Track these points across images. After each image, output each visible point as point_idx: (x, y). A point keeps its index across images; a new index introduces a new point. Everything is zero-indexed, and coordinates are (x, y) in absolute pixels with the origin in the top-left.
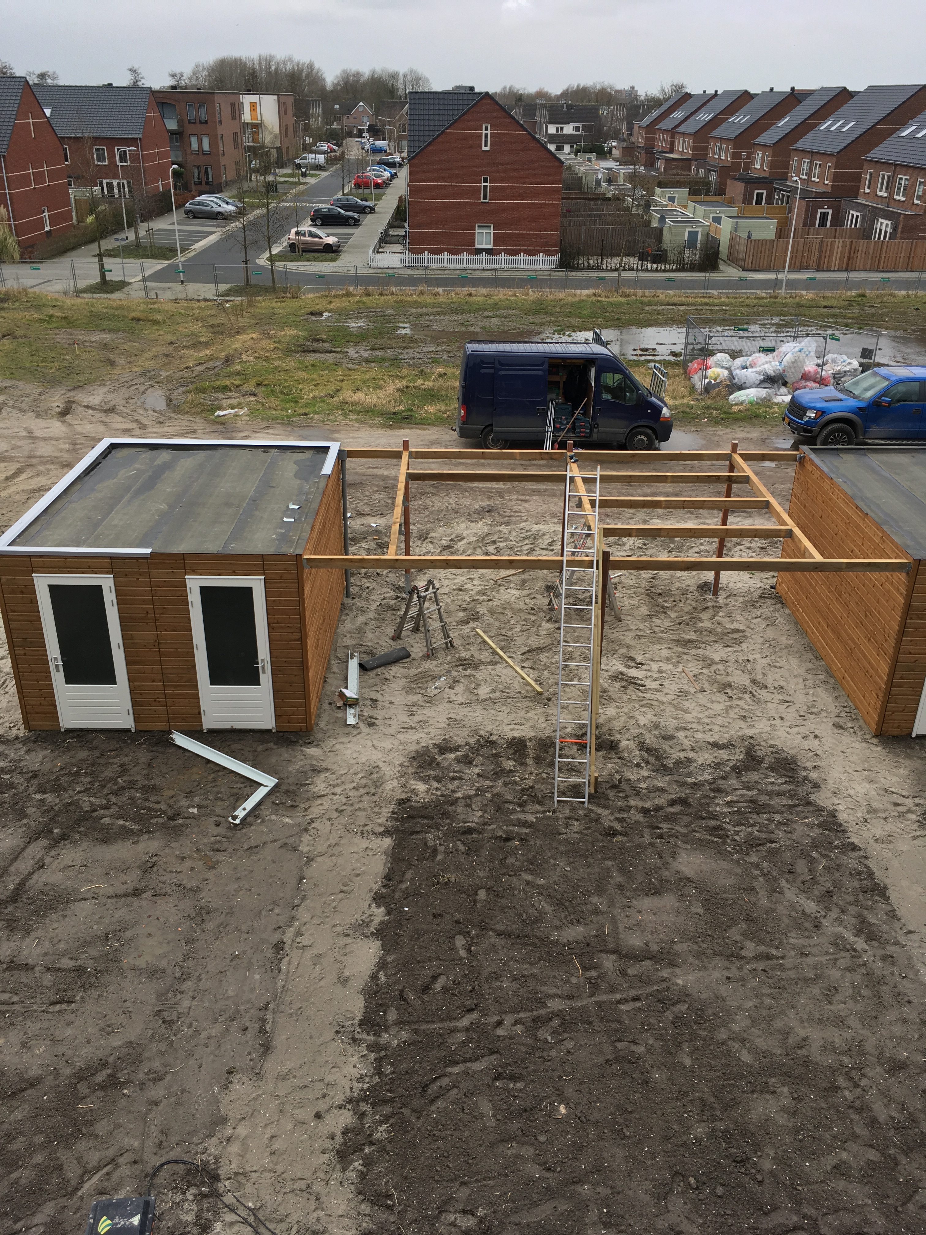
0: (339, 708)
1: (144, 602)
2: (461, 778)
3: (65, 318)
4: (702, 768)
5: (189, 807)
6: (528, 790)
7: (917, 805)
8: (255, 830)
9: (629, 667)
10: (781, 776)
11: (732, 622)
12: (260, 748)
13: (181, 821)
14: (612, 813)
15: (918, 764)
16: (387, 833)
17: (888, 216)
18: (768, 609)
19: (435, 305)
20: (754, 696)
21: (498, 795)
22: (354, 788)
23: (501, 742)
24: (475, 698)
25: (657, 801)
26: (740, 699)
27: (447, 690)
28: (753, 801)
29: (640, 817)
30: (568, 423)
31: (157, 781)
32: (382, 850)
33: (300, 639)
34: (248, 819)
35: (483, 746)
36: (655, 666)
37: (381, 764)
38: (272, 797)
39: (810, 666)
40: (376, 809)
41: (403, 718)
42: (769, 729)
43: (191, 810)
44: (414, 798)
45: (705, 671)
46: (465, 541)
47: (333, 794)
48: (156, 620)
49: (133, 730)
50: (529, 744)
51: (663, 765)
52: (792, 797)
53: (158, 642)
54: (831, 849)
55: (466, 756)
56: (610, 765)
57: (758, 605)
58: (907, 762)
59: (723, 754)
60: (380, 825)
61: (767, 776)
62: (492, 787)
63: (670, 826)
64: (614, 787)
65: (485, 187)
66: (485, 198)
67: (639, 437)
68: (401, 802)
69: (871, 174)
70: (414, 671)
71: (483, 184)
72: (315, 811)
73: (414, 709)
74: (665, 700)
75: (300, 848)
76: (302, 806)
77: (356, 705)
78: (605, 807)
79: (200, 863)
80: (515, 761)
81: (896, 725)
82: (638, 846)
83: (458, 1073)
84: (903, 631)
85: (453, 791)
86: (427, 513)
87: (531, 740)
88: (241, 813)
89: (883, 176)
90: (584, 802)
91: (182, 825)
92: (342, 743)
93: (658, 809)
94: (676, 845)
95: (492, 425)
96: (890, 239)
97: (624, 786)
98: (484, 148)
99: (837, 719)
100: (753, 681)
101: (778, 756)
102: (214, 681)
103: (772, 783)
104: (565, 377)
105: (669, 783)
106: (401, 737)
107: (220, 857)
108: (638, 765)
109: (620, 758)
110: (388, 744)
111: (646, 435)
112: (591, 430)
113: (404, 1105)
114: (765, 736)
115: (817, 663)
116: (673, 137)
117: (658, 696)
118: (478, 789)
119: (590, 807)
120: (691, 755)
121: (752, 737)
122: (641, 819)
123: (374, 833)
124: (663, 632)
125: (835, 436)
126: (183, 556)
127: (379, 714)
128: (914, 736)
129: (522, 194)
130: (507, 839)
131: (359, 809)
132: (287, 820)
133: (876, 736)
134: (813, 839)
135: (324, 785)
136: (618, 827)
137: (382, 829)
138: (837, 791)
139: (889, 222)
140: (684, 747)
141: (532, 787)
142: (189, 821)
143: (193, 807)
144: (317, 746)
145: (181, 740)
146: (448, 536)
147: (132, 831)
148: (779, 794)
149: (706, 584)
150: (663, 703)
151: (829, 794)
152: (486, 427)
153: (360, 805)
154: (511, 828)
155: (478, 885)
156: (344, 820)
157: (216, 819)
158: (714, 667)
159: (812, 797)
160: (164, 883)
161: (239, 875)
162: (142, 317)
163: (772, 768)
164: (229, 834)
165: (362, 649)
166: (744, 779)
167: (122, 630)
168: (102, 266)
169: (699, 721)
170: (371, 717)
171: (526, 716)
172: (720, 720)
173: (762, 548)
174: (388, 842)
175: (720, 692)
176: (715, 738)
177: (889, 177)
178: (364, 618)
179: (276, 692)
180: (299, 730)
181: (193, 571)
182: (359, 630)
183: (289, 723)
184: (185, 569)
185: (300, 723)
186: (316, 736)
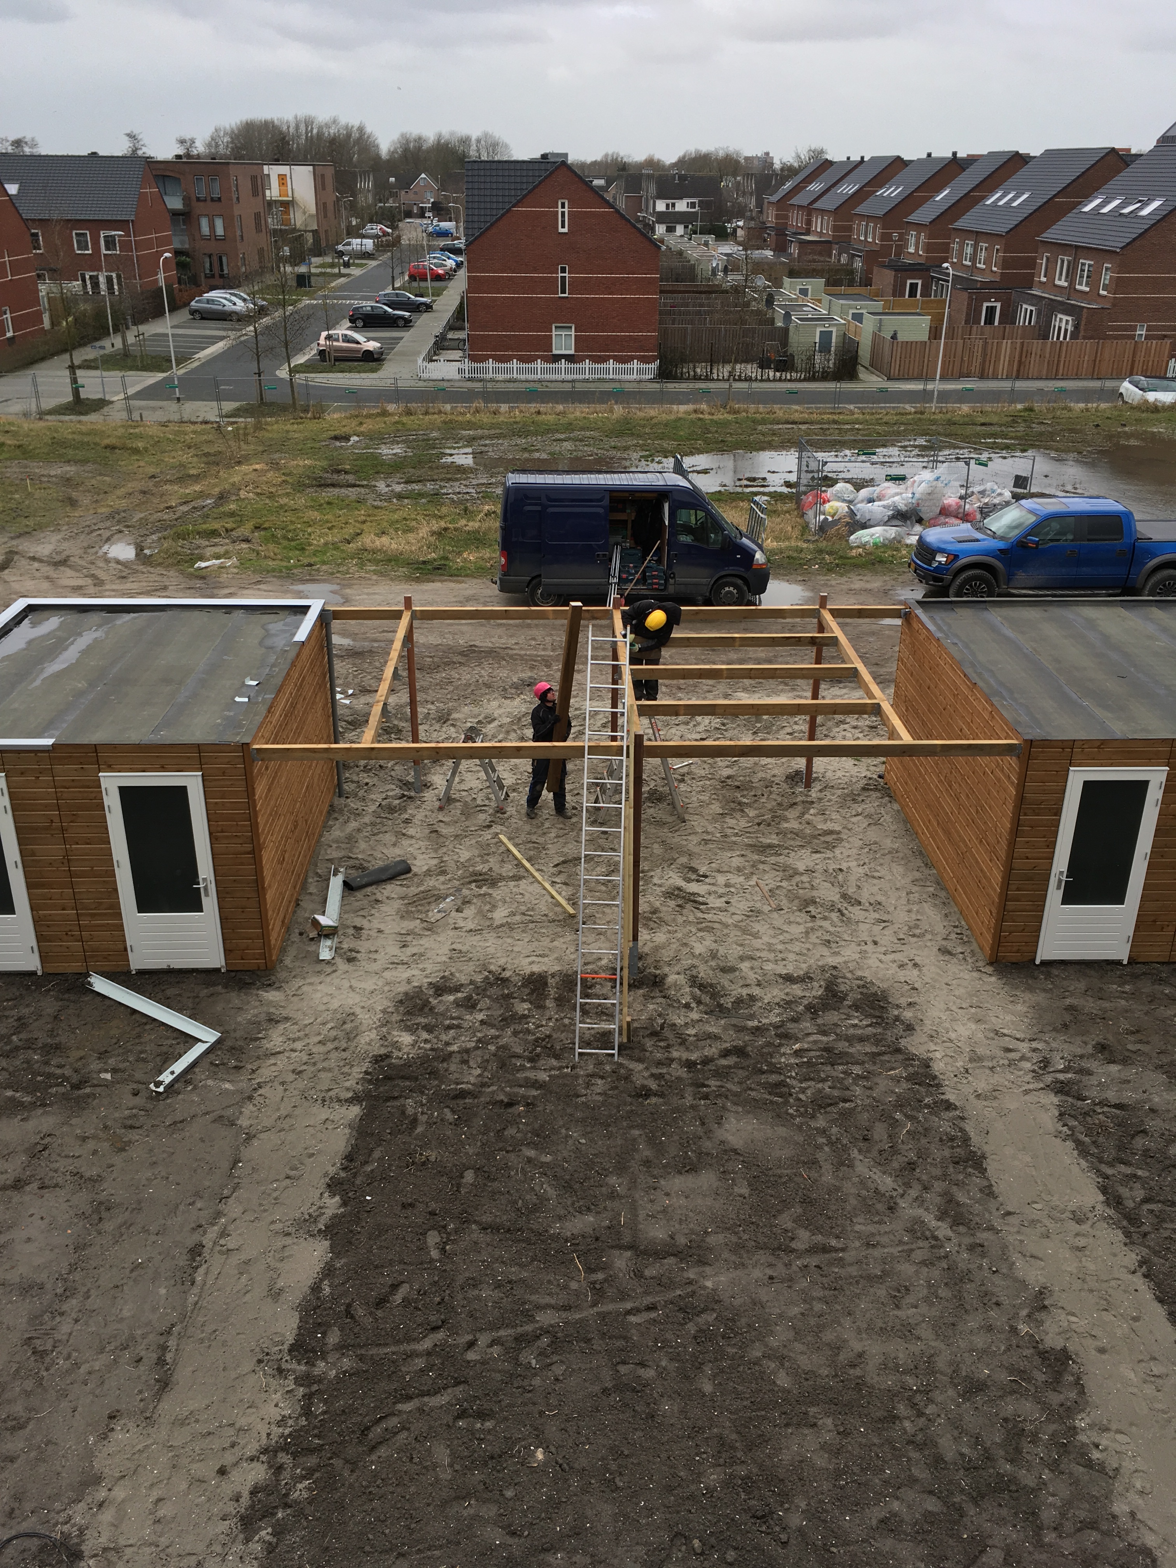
0: (312, 939)
1: (46, 807)
2: (459, 1027)
3: (19, 446)
4: (769, 1008)
5: (100, 1072)
6: (543, 1040)
7: (1035, 1050)
8: (184, 1100)
9: (689, 881)
10: (866, 1017)
11: (826, 821)
12: (205, 992)
13: (88, 1090)
14: (647, 1068)
15: (1040, 998)
16: (355, 1099)
17: (1069, 310)
18: (871, 804)
19: (492, 426)
20: (843, 915)
21: (504, 1047)
22: (320, 1042)
23: (515, 979)
24: (488, 923)
25: (708, 1052)
26: (825, 918)
27: (454, 914)
28: (827, 1049)
29: (683, 1072)
30: (637, 572)
31: (63, 1039)
32: (346, 1122)
33: (253, 852)
34: (176, 1086)
35: (491, 985)
36: (721, 879)
37: (358, 1011)
38: (210, 1055)
39: (917, 875)
40: (346, 1069)
41: (393, 950)
42: (857, 956)
43: (103, 1076)
44: (396, 1054)
45: (784, 884)
46: (496, 723)
47: (292, 1050)
48: (63, 830)
49: (40, 973)
50: (551, 981)
51: (720, 1006)
52: (877, 1042)
53: (67, 859)
54: (919, 1109)
55: (469, 998)
56: (651, 1007)
57: (860, 799)
58: (1027, 996)
59: (797, 990)
60: (348, 1089)
61: (849, 1017)
62: (497, 1037)
63: (718, 1083)
64: (654, 1034)
65: (563, 278)
66: (563, 292)
67: (727, 589)
68: (379, 1059)
69: (1048, 258)
70: (413, 890)
71: (560, 275)
72: (266, 1072)
73: (409, 938)
74: (730, 921)
75: (239, 1122)
76: (249, 1066)
77: (334, 934)
78: (640, 1060)
79: (106, 1145)
80: (531, 1003)
81: (1015, 949)
82: (676, 1110)
83: (410, 1412)
84: (1016, 830)
85: (447, 1044)
86: (451, 688)
87: (553, 975)
88: (166, 1078)
89: (1063, 261)
90: (613, 1055)
91: (88, 1096)
92: (311, 984)
93: (706, 1061)
94: (724, 1108)
95: (540, 576)
96: (1071, 339)
97: (667, 1033)
98: (561, 230)
99: (944, 943)
100: (844, 896)
101: (865, 991)
102: (142, 907)
103: (855, 1026)
104: (634, 514)
105: (725, 1029)
106: (387, 975)
107: (134, 1135)
108: (687, 1006)
109: (664, 997)
110: (369, 984)
111: (736, 586)
112: (666, 581)
113: (335, 1455)
114: (852, 966)
115: (927, 871)
116: (809, 214)
117: (722, 916)
118: (479, 1041)
119: (621, 1060)
120: (756, 991)
121: (835, 968)
122: (685, 1075)
123: (339, 1100)
124: (736, 835)
125: (971, 586)
126: (95, 748)
127: (363, 946)
128: (1038, 962)
129: (609, 286)
130: (510, 1105)
131: (324, 1069)
132: (227, 1086)
133: (991, 964)
134: (898, 1096)
135: (281, 1039)
136: (654, 1086)
137: (350, 1095)
138: (934, 1034)
139: (1070, 318)
140: (749, 982)
141: (549, 1036)
142: (98, 1090)
143: (106, 1071)
144: (279, 988)
145: (101, 985)
146: (475, 717)
147: (21, 1104)
148: (861, 1039)
149: (798, 773)
150: (727, 926)
151: (925, 1039)
152: (533, 578)
153: (325, 1064)
154: (516, 1090)
155: (464, 1165)
156: (301, 1084)
157: (135, 1086)
158: (797, 878)
159: (903, 1042)
160: (56, 1171)
161: (154, 1159)
162: (118, 444)
163: (856, 1007)
164: (149, 1106)
165: (351, 863)
166: (820, 1021)
167: (20, 844)
168: (74, 381)
169: (770, 948)
170: (351, 950)
171: (551, 945)
172: (797, 947)
173: (872, 727)
174: (355, 1111)
175: (800, 910)
176: (789, 969)
177: (1069, 262)
178: (357, 823)
179: (225, 920)
180: (256, 968)
181: (109, 767)
182: (349, 839)
183: (243, 959)
184: (99, 764)
185: (257, 959)
186: (279, 975)
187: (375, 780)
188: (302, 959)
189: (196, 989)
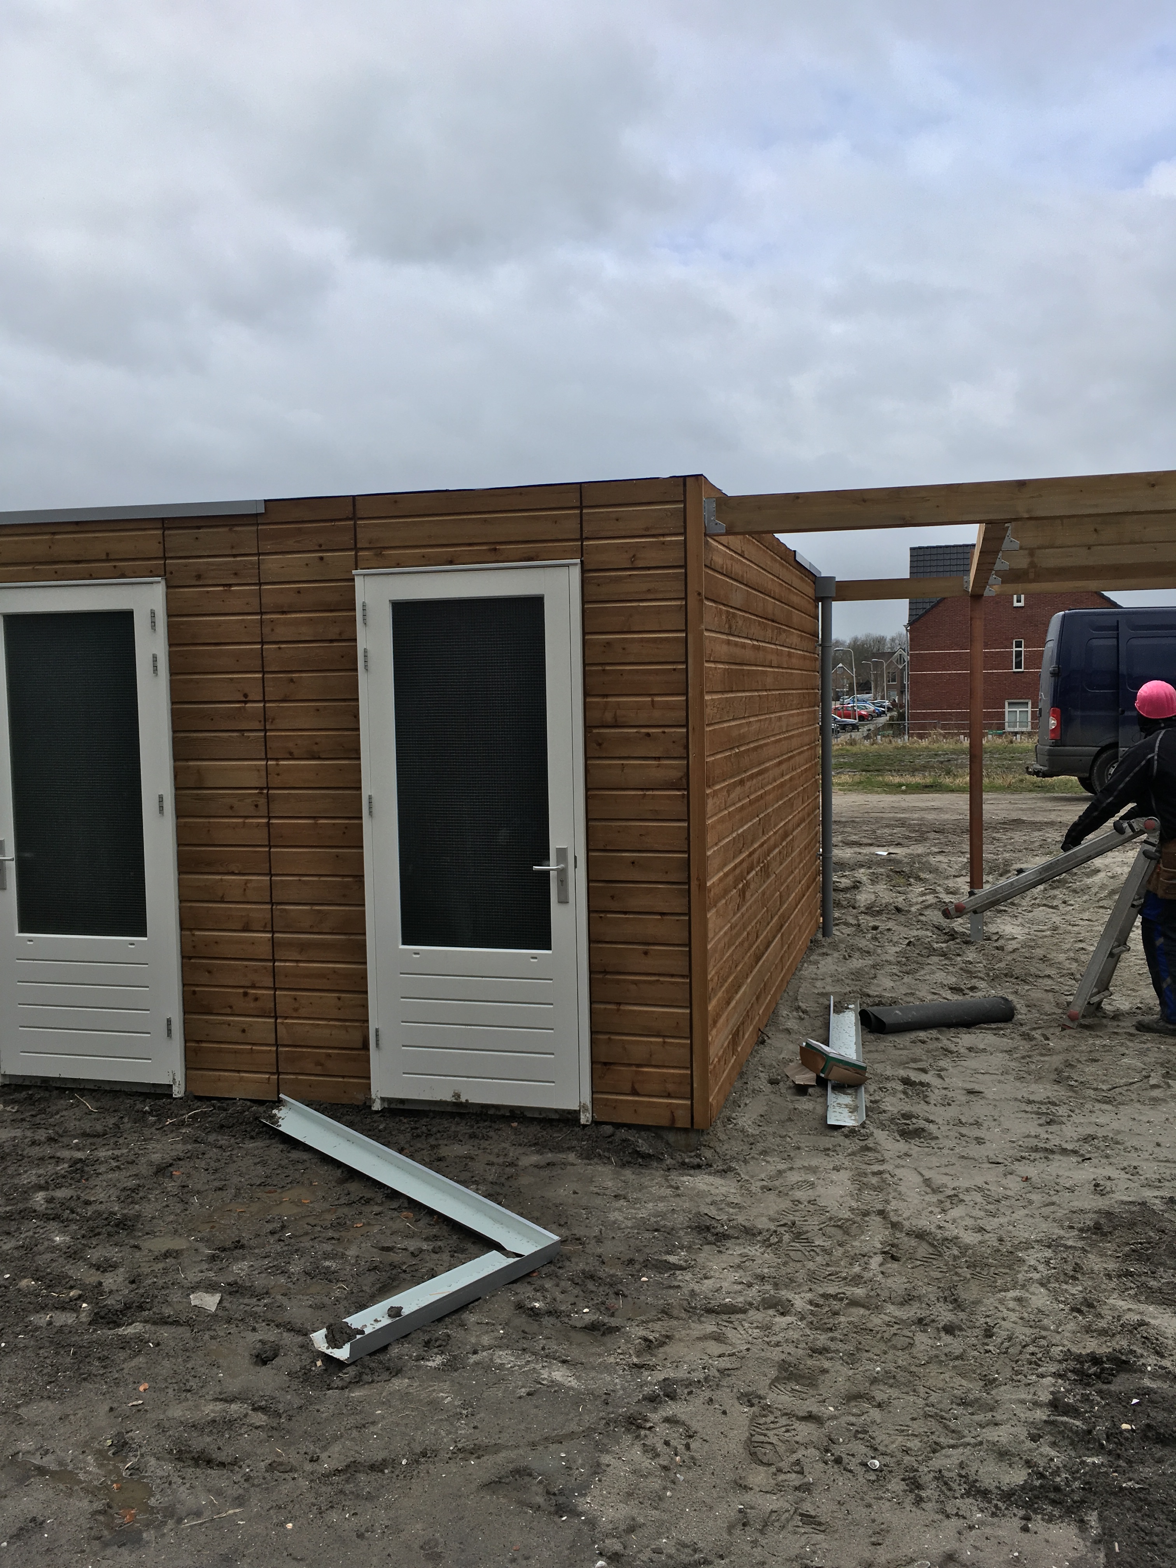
0: (801, 1090)
1: (239, 661)
12: (532, 1159)
13: (133, 1330)
31: (149, 1210)
34: (395, 1351)
38: (520, 1288)
41: (1025, 1128)
43: (199, 1299)
48: (266, 721)
49: (175, 1091)
53: (267, 796)
65: (1019, 654)
66: (1018, 665)
71: (1015, 649)
77: (858, 1082)
88: (371, 1322)
91: (127, 1344)
95: (1115, 744)
98: (1016, 604)
102: (414, 928)
126: (355, 506)
127: (937, 1113)
145: (297, 1121)
164: (290, 1399)
165: (869, 1000)
167: (175, 756)
170: (907, 1117)
178: (869, 961)
179: (600, 976)
180: (665, 1122)
181: (376, 555)
182: (857, 975)
183: (635, 1093)
184: (356, 549)
185: (669, 1096)
186: (722, 1149)
187: (890, 925)
188: (782, 1123)
189: (513, 1152)
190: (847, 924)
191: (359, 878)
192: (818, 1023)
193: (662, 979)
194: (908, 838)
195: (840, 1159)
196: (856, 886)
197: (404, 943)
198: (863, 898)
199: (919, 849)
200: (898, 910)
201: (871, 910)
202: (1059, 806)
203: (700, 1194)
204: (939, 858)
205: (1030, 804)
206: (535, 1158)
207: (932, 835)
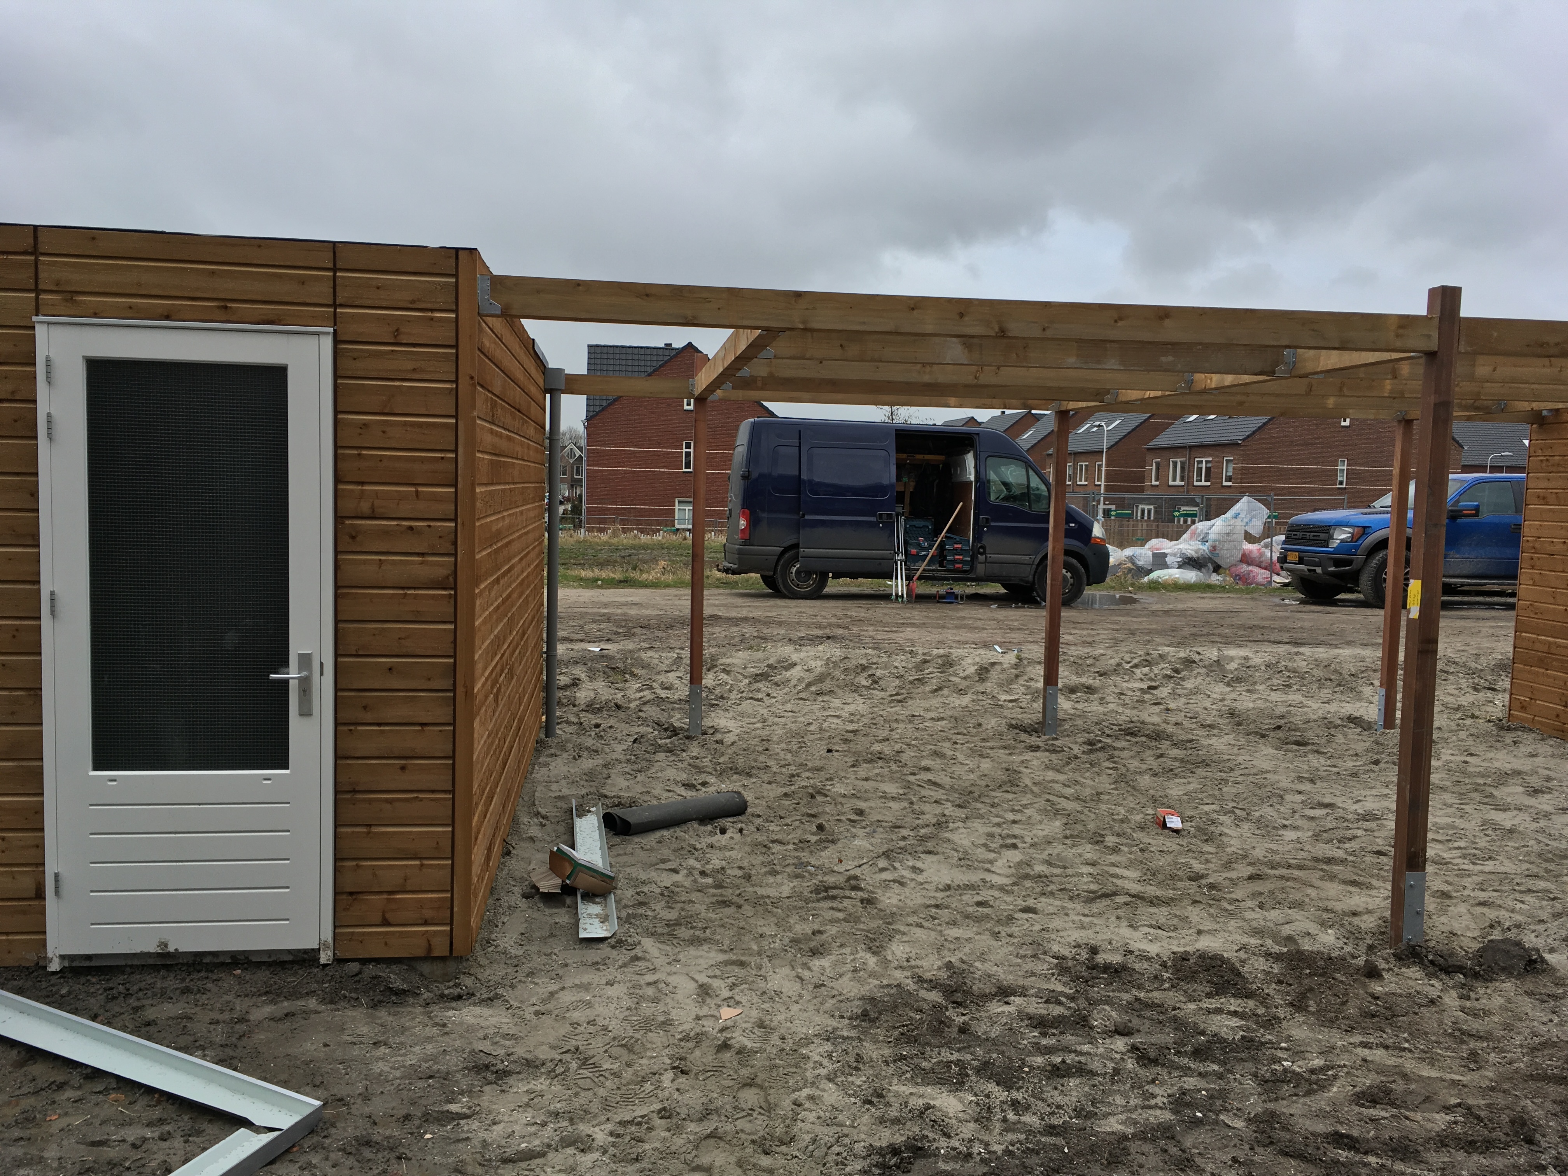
2: (1081, 1071)
23: (1141, 966)
30: (931, 547)
35: (1089, 981)
44: (941, 1143)
50: (1246, 968)
62: (1223, 1095)
65: (688, 454)
66: (688, 466)
68: (889, 1162)
69: (1158, 464)
71: (684, 450)
89: (1175, 464)
95: (796, 546)
98: (686, 408)
102: (108, 750)
104: (912, 484)
111: (1069, 568)
112: (974, 557)
126: (34, 238)
135: (525, 1119)
144: (490, 1001)
152: (786, 550)
165: (608, 801)
177: (1182, 463)
178: (599, 761)
179: (348, 796)
180: (420, 953)
181: (66, 300)
182: (590, 775)
183: (386, 923)
184: (37, 291)
185: (426, 923)
186: (484, 974)
187: (612, 722)
188: (544, 939)
189: (240, 1006)
190: (568, 723)
191: (35, 692)
192: (561, 828)
193: (421, 796)
194: (617, 633)
195: (611, 973)
196: (576, 683)
197: (95, 768)
198: (583, 695)
199: (630, 645)
200: (618, 707)
201: (591, 707)
202: (747, 602)
203: (471, 1029)
204: (650, 653)
205: (721, 600)
206: (268, 1010)
207: (638, 631)
